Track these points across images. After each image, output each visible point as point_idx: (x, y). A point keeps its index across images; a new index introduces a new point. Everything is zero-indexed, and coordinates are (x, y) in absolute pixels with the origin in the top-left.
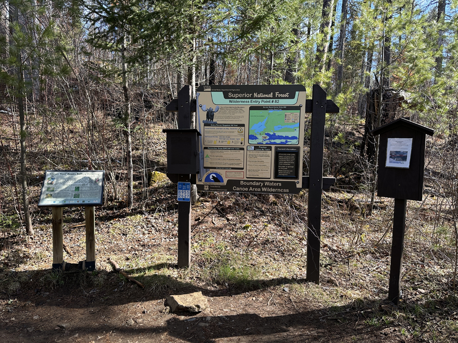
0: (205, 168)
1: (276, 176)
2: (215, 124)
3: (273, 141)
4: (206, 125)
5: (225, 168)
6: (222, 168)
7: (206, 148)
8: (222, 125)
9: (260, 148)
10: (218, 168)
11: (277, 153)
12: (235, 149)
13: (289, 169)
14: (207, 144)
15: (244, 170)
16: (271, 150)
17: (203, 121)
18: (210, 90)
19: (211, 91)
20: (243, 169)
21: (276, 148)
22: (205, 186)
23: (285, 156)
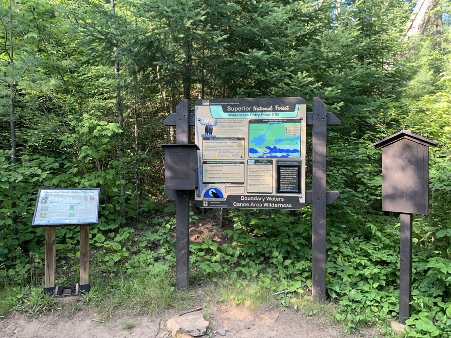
0: (204, 183)
1: (278, 191)
2: (214, 138)
3: (273, 154)
4: (204, 139)
5: (224, 183)
6: (221, 183)
7: (205, 163)
9: (261, 162)
10: (218, 183)
12: (235, 163)
13: (291, 183)
14: (206, 159)
15: (245, 185)
16: (272, 164)
17: (202, 135)
18: (208, 103)
19: (210, 105)
20: (243, 183)
21: (277, 162)
22: (204, 202)
23: (287, 169)
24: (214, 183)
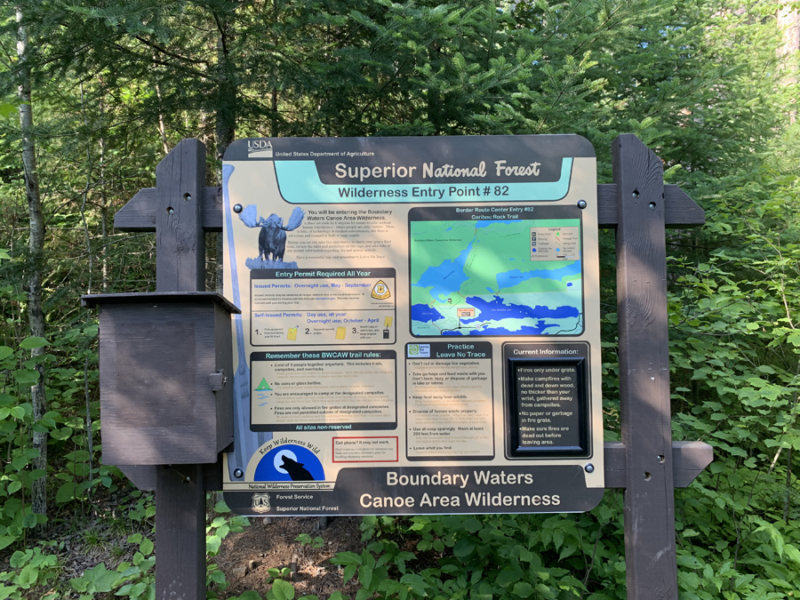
0: (255, 428)
1: (514, 449)
2: (292, 272)
3: (494, 324)
4: (257, 273)
5: (327, 427)
6: (317, 427)
7: (257, 356)
8: (315, 273)
9: (451, 351)
10: (305, 427)
11: (514, 367)
12: (363, 355)
13: (557, 422)
14: (262, 341)
15: (399, 431)
16: (489, 355)
17: (249, 263)
18: (269, 154)
19: (274, 158)
20: (393, 426)
21: (507, 349)
22: (257, 498)
23: (539, 375)
24: (291, 428)
